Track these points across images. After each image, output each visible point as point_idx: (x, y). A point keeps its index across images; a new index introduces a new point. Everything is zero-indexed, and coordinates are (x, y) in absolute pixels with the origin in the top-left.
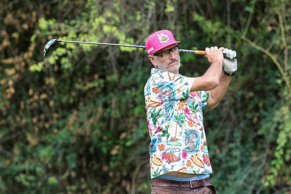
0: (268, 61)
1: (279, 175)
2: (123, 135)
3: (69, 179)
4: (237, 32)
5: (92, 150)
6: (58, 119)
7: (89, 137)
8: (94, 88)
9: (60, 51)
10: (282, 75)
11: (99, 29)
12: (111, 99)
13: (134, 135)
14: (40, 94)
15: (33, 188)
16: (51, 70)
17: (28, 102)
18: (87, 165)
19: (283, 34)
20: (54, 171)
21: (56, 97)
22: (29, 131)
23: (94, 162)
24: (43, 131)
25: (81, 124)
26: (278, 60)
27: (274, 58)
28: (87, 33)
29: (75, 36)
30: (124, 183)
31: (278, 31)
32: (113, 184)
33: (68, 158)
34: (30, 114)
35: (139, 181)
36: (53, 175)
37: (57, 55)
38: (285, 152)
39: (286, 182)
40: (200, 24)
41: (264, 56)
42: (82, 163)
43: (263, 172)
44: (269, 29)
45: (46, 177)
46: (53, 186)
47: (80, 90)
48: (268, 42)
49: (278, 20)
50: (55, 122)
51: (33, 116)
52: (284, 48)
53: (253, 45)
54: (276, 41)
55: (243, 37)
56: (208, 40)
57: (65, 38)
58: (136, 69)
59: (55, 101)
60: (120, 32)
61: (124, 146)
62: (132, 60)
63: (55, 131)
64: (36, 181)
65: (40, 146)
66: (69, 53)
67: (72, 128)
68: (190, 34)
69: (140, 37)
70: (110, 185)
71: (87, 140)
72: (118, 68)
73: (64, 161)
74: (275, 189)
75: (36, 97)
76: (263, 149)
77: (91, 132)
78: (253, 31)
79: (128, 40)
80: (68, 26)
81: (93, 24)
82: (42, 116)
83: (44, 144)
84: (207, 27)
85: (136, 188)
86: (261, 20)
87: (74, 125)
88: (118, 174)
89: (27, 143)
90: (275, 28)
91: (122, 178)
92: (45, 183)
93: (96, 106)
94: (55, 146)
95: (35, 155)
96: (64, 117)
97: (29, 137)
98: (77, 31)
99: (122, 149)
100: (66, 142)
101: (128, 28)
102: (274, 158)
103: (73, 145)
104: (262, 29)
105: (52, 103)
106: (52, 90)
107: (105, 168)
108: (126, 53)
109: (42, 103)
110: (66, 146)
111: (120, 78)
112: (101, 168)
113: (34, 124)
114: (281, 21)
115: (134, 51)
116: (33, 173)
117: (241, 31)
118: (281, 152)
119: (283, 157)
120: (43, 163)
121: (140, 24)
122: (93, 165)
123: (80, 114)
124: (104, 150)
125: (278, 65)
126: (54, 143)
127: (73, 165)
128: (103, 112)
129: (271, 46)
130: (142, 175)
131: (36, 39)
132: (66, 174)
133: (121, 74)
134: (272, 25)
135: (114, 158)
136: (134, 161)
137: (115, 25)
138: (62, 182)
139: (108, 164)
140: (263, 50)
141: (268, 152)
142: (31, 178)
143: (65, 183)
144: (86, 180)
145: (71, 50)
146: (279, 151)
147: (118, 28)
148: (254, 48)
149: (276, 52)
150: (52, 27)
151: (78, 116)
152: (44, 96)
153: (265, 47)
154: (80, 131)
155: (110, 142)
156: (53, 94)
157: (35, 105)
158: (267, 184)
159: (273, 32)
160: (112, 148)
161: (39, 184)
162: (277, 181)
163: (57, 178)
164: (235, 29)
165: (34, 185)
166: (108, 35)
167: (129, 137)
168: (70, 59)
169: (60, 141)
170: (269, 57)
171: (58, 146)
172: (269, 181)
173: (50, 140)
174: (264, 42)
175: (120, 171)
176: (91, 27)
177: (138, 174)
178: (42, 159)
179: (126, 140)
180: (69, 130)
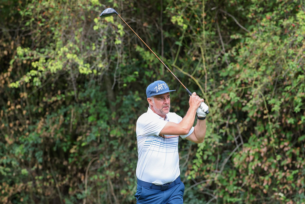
0: (192, 83)
1: (198, 171)
2: (79, 138)
3: (37, 170)
4: (169, 60)
5: (55, 149)
6: (29, 124)
7: (53, 138)
8: (57, 101)
9: (33, 73)
10: (203, 95)
11: (63, 56)
12: (71, 110)
13: (88, 138)
14: (16, 105)
15: (9, 177)
16: (24, 86)
17: (7, 111)
18: (51, 160)
19: (204, 63)
20: (26, 164)
21: (28, 107)
22: (6, 133)
23: (56, 158)
24: (18, 133)
25: (47, 129)
26: (199, 83)
27: (197, 81)
28: (54, 59)
29: (45, 61)
30: (79, 175)
31: (200, 60)
32: (71, 175)
33: (37, 154)
34: (7, 120)
35: (90, 173)
36: (24, 168)
37: (31, 75)
38: (203, 153)
39: (203, 176)
40: (141, 54)
41: (190, 80)
42: (47, 159)
43: (186, 168)
44: (194, 59)
45: (19, 168)
46: (24, 175)
47: (46, 102)
48: (192, 69)
49: (200, 52)
50: (27, 126)
51: (10, 122)
52: (205, 74)
53: (181, 70)
54: (199, 69)
55: (174, 65)
56: (146, 66)
57: (37, 62)
58: (91, 87)
59: (27, 111)
60: (79, 59)
61: (80, 146)
62: (88, 80)
63: (27, 133)
64: (12, 172)
65: (15, 145)
66: (40, 74)
67: (40, 132)
68: (133, 61)
69: (95, 63)
70: (68, 176)
71: (52, 141)
72: (77, 87)
73: (34, 157)
74: (195, 182)
75: (13, 107)
76: (186, 151)
77: (54, 135)
78: (181, 60)
79: (86, 65)
80: (39, 54)
81: (59, 52)
82: (17, 122)
83: (18, 143)
84: (146, 56)
85: (89, 179)
86: (187, 52)
87: (42, 129)
88: (75, 168)
89: (5, 142)
90: (198, 58)
91: (78, 171)
92: (19, 173)
93: (59, 115)
94: (26, 145)
95: (11, 151)
96: (34, 123)
97: (7, 138)
98: (45, 57)
99: (78, 148)
100: (35, 142)
101: (85, 55)
102: (195, 158)
103: (41, 144)
104: (188, 58)
105: (24, 112)
106: (25, 102)
107: (65, 163)
108: (84, 75)
109: (17, 112)
110: (35, 145)
111: (78, 93)
112: (62, 163)
113: (11, 128)
114: (203, 53)
115: (89, 74)
116: (9, 165)
117: (171, 60)
118: (201, 153)
119: (202, 157)
120: (17, 158)
121: (95, 53)
122: (55, 160)
123: (46, 121)
124: (65, 149)
125: (200, 86)
126: (26, 143)
127: (40, 160)
128: (65, 120)
129: (194, 73)
130: (93, 168)
131: (13, 63)
132: (35, 167)
133: (79, 90)
134: (195, 56)
135: (72, 155)
136: (87, 158)
137: (75, 53)
138: (31, 173)
139: (67, 159)
140: (189, 75)
141: (190, 153)
142: (8, 169)
143: (34, 174)
144: (50, 172)
145: (41, 71)
146: (199, 152)
147: (78, 55)
148: (182, 73)
149: (199, 77)
150: (27, 54)
151: (44, 122)
152: (19, 107)
153: (190, 73)
154: (46, 134)
155: (69, 143)
156: (26, 105)
157: (11, 113)
158: (189, 178)
159: (197, 61)
160: (71, 148)
161: (14, 174)
162: (197, 175)
163: (28, 170)
164: (167, 58)
165: (10, 174)
166: (70, 61)
167: (84, 139)
168: (39, 79)
169: (31, 142)
170: (193, 80)
171: (30, 145)
172: (191, 176)
173: (23, 140)
174: (189, 69)
175: (77, 165)
176: (57, 54)
177: (90, 168)
178: (16, 155)
179: (81, 142)
180: (37, 133)
